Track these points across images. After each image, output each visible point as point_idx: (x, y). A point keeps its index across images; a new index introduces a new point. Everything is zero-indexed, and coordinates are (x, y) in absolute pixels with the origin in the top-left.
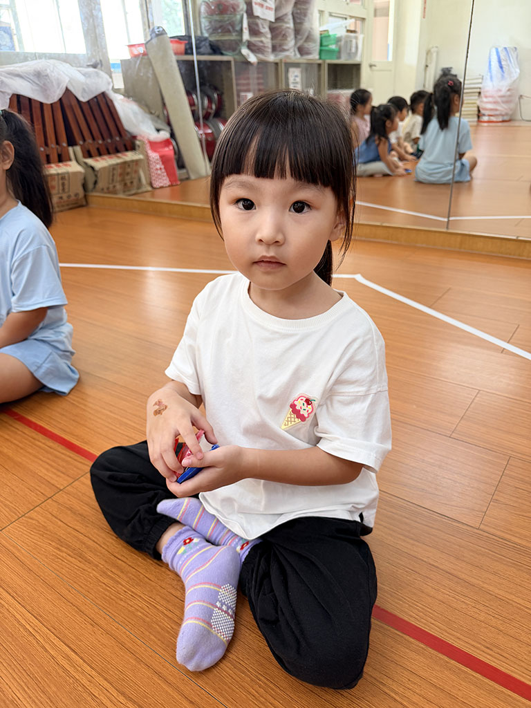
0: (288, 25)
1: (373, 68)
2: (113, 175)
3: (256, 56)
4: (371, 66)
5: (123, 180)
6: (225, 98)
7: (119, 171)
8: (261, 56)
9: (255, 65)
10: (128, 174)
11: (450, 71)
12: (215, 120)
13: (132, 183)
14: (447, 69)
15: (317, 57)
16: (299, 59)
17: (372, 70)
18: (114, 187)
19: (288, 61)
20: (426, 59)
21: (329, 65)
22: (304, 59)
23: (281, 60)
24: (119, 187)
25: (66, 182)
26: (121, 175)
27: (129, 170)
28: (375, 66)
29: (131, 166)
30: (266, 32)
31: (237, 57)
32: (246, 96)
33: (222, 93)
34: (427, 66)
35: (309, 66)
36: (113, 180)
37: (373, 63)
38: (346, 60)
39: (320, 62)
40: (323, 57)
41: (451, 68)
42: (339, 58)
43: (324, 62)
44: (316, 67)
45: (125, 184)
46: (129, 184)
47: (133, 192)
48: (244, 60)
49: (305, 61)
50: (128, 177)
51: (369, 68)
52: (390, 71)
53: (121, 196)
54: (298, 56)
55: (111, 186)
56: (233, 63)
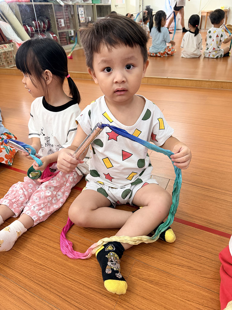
1: (117, 6)
3: (63, 2)
4: (116, 6)
5: (7, 60)
6: (51, 22)
8: (66, 2)
9: (64, 6)
11: (149, 7)
12: (48, 32)
13: (11, 62)
14: (148, 6)
15: (91, 2)
16: (83, 3)
17: (116, 8)
19: (78, 4)
20: (140, 3)
21: (97, 6)
22: (85, 4)
23: (75, 4)
24: (5, 64)
26: (4, 58)
28: (118, 6)
29: (8, 54)
31: (54, 3)
32: (61, 21)
33: (50, 20)
34: (140, 6)
35: (87, 6)
37: (117, 5)
38: (104, 4)
39: (93, 4)
40: (94, 3)
41: (150, 6)
42: (101, 2)
43: (95, 4)
44: (91, 6)
45: (8, 63)
47: (12, 66)
48: (58, 4)
49: (86, 4)
51: (115, 7)
52: (124, 8)
53: (7, 68)
54: (83, 2)
56: (53, 5)
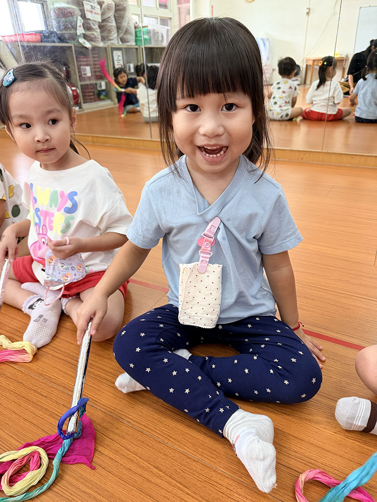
0: (111, 24)
3: (90, 43)
8: (93, 43)
9: (90, 48)
15: (134, 44)
19: (113, 46)
22: (125, 45)
23: (108, 46)
30: (96, 28)
31: (75, 44)
32: (85, 69)
35: (128, 49)
39: (137, 47)
40: (138, 44)
42: (150, 43)
43: (140, 47)
48: (81, 46)
54: (121, 43)
56: (73, 47)
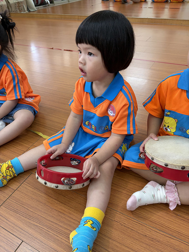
2: (16, 6)
5: (19, 9)
7: (17, 5)
10: (20, 6)
18: (17, 10)
25: (2, 8)
26: (18, 7)
27: (20, 5)
36: (16, 8)
46: (21, 10)
50: (20, 8)
55: (16, 10)
